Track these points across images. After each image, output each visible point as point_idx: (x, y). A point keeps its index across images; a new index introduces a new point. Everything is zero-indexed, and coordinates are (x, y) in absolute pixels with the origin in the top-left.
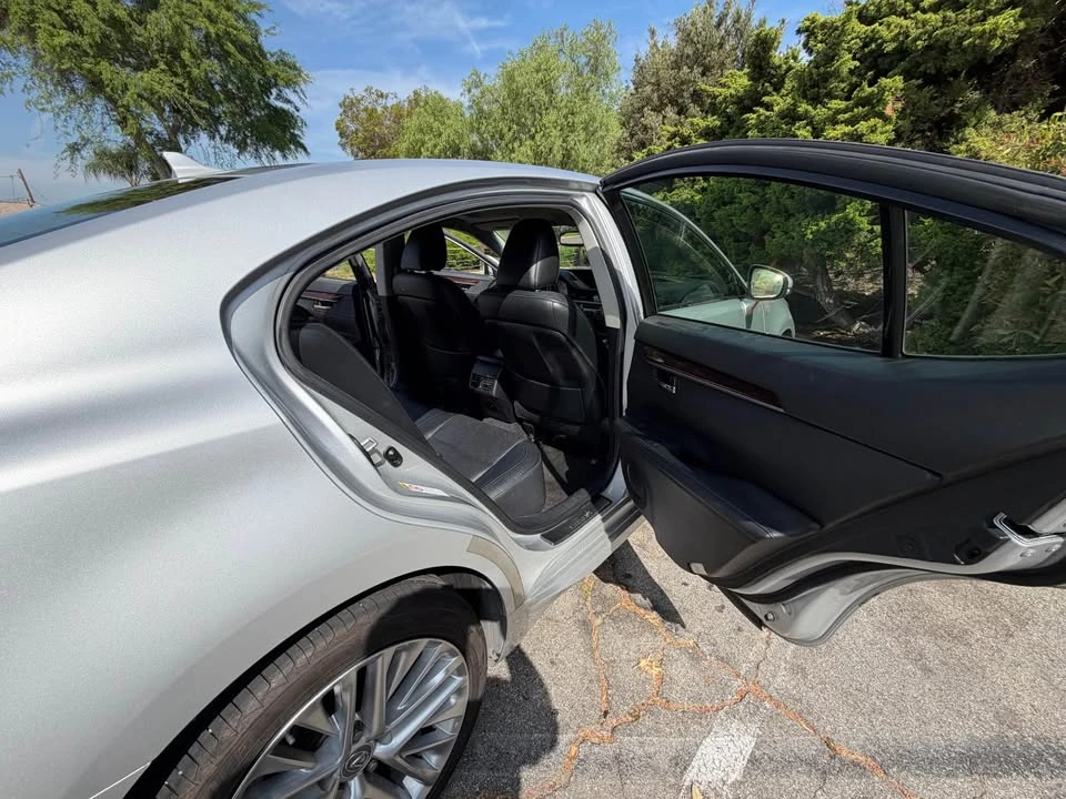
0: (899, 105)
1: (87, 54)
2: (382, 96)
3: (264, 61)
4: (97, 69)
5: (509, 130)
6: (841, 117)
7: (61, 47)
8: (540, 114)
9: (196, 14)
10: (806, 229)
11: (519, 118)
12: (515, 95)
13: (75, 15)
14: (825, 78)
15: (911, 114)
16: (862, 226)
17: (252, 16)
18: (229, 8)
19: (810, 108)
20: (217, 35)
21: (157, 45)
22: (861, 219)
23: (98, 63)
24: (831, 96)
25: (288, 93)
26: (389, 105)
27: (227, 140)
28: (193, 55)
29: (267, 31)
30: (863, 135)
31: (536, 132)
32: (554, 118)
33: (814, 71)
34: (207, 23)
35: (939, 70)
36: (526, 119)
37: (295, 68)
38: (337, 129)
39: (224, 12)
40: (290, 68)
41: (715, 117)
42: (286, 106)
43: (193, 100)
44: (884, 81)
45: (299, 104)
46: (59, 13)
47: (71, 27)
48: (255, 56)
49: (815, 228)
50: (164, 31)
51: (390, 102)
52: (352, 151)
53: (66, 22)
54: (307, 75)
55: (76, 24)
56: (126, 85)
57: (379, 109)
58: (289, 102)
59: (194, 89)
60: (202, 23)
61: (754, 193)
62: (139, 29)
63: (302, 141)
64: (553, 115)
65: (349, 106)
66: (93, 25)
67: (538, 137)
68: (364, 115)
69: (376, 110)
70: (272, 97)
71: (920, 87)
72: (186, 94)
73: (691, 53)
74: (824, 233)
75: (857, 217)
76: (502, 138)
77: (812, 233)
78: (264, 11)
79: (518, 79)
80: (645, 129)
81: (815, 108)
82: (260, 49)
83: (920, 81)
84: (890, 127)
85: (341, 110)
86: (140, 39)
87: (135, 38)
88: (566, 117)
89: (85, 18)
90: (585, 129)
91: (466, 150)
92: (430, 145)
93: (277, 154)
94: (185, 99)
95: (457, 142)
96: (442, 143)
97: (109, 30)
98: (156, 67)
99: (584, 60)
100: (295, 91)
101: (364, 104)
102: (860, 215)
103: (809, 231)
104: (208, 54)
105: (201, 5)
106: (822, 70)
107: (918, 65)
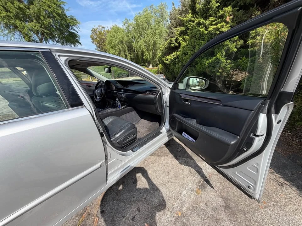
0: (231, 17)
1: (12, 18)
2: (103, 27)
3: (66, 19)
4: (15, 23)
5: (137, 36)
6: (213, 23)
7: (4, 17)
8: (146, 31)
9: (44, 5)
10: (206, 62)
11: (140, 32)
12: (138, 25)
13: (8, 7)
14: (208, 10)
15: (236, 21)
16: (223, 61)
17: (62, 6)
18: (54, 4)
19: (204, 21)
20: (51, 11)
21: (34, 15)
22: (222, 58)
23: (15, 21)
24: (211, 16)
25: (74, 27)
26: (105, 30)
27: (58, 42)
28: (44, 17)
29: (67, 10)
30: (219, 29)
31: (145, 36)
32: (150, 32)
33: (204, 7)
34: (48, 8)
35: (245, 4)
36: (142, 32)
37: (76, 20)
38: (91, 38)
39: (53, 4)
40: (74, 20)
41: (183, 27)
42: (74, 32)
43: (45, 31)
44: (225, 9)
45: (77, 30)
46: (3, 6)
47: (7, 11)
48: (63, 17)
49: (208, 62)
50: (35, 11)
51: (106, 29)
52: (95, 44)
53: (5, 9)
54: (79, 22)
55: (8, 10)
56: (24, 27)
57: (103, 32)
58: (74, 30)
59: (45, 28)
60: (46, 8)
61: (192, 51)
62: (28, 11)
63: (79, 41)
64: (149, 31)
65: (94, 31)
66: (13, 10)
67: (145, 37)
68: (98, 33)
69: (102, 32)
70: (70, 29)
71: (238, 10)
72: (43, 29)
73: (185, 9)
74: (211, 63)
75: (221, 58)
76: (135, 38)
77: (207, 64)
78: (66, 4)
79: (138, 20)
80: (173, 33)
81: (206, 21)
82: (65, 15)
83: (238, 8)
84: (229, 25)
85: (92, 32)
86: (28, 13)
87: (27, 13)
88: (153, 31)
89: (11, 8)
90: (159, 34)
91: (125, 42)
92: (114, 41)
93: (73, 45)
94: (43, 30)
95: (122, 40)
96: (118, 40)
97: (18, 11)
98: (33, 21)
99: (158, 14)
100: (76, 27)
101: (98, 30)
102: (222, 57)
103: (206, 63)
104: (48, 17)
105: (46, 3)
106: (206, 7)
107: (238, 3)
